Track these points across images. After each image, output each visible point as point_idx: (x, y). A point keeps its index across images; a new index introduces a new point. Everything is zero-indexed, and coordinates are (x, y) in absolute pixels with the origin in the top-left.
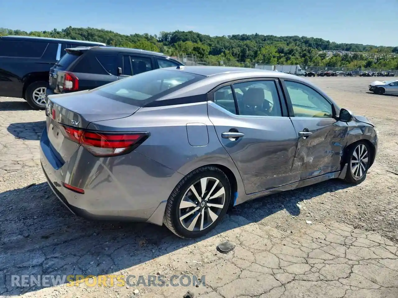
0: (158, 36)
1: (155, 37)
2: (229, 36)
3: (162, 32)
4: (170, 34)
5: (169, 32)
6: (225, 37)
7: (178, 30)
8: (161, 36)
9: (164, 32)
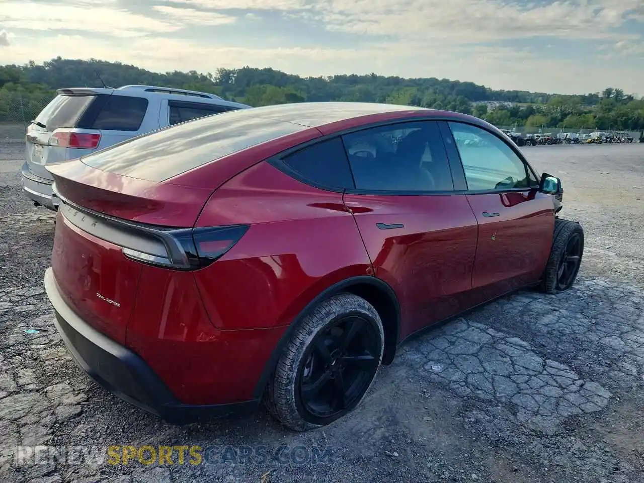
0: (214, 76)
1: (208, 77)
2: (330, 77)
3: (221, 69)
4: (233, 72)
5: (231, 69)
6: (323, 78)
7: (248, 66)
8: (219, 76)
9: (223, 68)
